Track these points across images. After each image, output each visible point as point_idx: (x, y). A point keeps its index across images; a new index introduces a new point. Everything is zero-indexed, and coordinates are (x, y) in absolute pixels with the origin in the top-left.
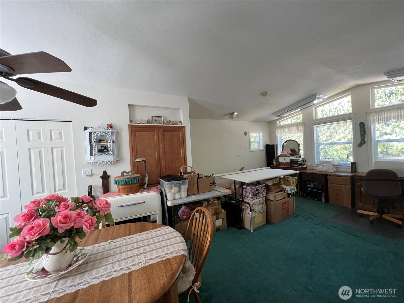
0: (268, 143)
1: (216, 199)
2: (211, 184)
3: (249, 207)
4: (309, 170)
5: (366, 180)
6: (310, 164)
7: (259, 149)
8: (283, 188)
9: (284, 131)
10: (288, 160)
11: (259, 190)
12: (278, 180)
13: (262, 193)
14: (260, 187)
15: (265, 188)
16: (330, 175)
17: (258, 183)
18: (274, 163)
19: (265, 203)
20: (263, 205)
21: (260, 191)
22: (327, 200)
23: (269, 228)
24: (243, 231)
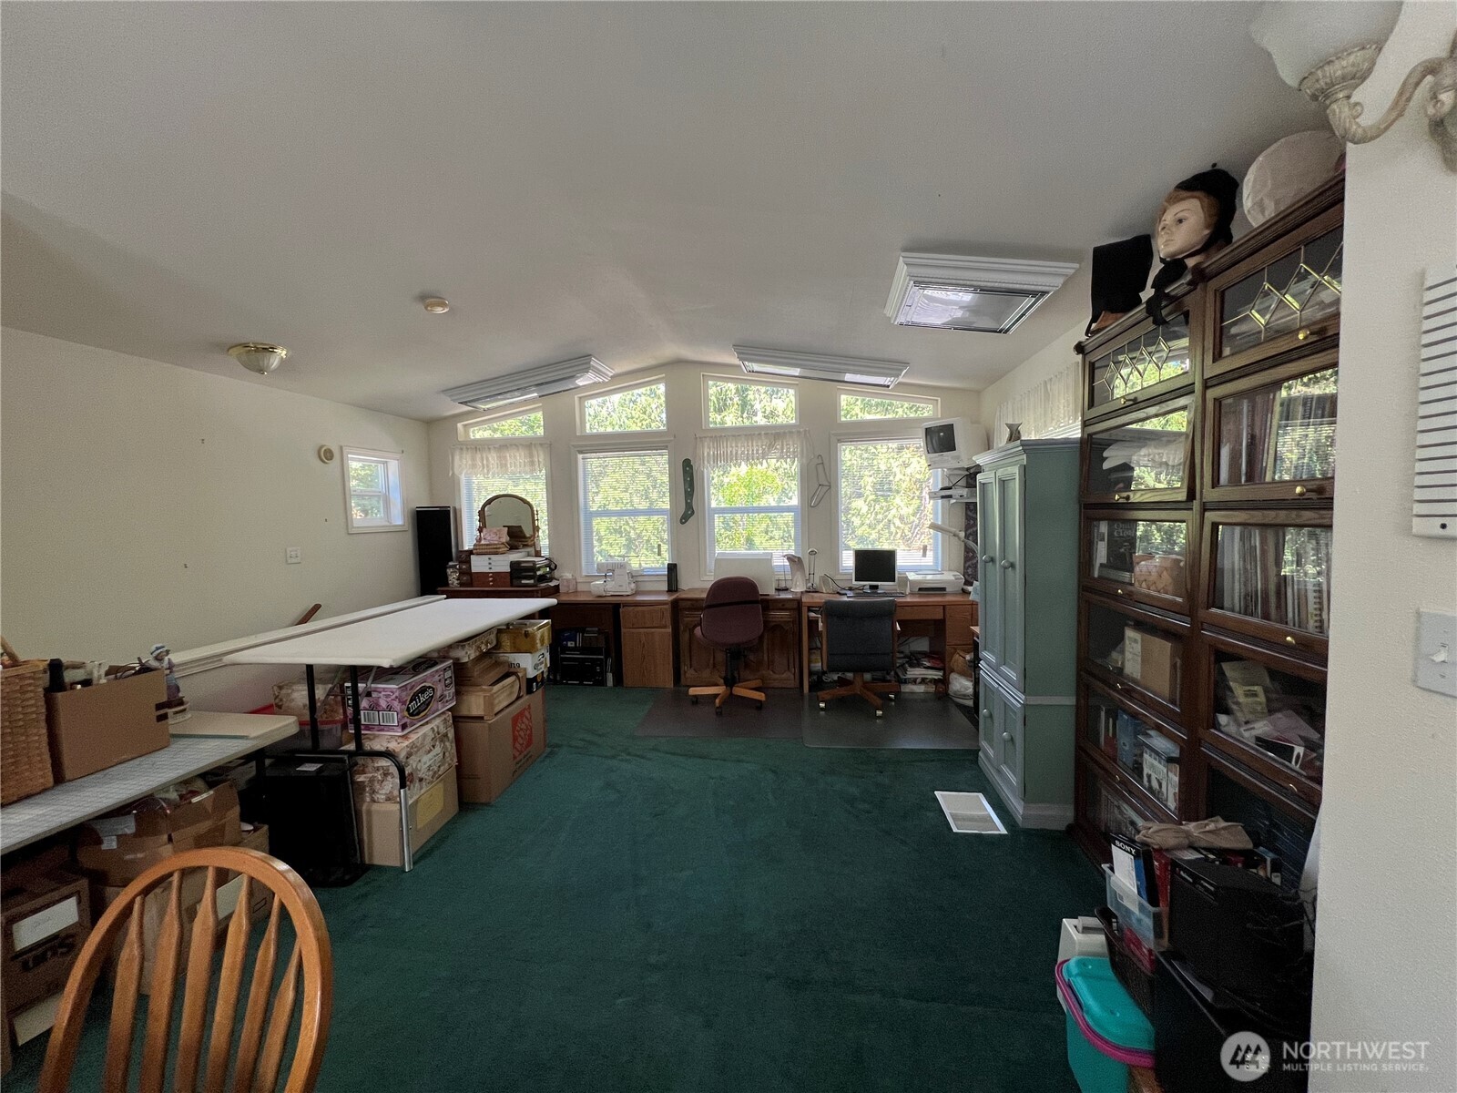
0: (424, 502)
1: (200, 784)
2: (159, 707)
3: (394, 770)
4: (567, 593)
5: (709, 607)
6: (568, 575)
7: (387, 524)
8: (511, 665)
9: (485, 462)
10: (502, 564)
11: (430, 687)
12: (493, 637)
13: (442, 697)
14: (432, 675)
15: (451, 677)
16: (627, 605)
17: (421, 663)
18: (450, 578)
19: (451, 735)
20: (447, 744)
21: (433, 690)
22: (619, 681)
23: (475, 824)
24: (367, 883)
